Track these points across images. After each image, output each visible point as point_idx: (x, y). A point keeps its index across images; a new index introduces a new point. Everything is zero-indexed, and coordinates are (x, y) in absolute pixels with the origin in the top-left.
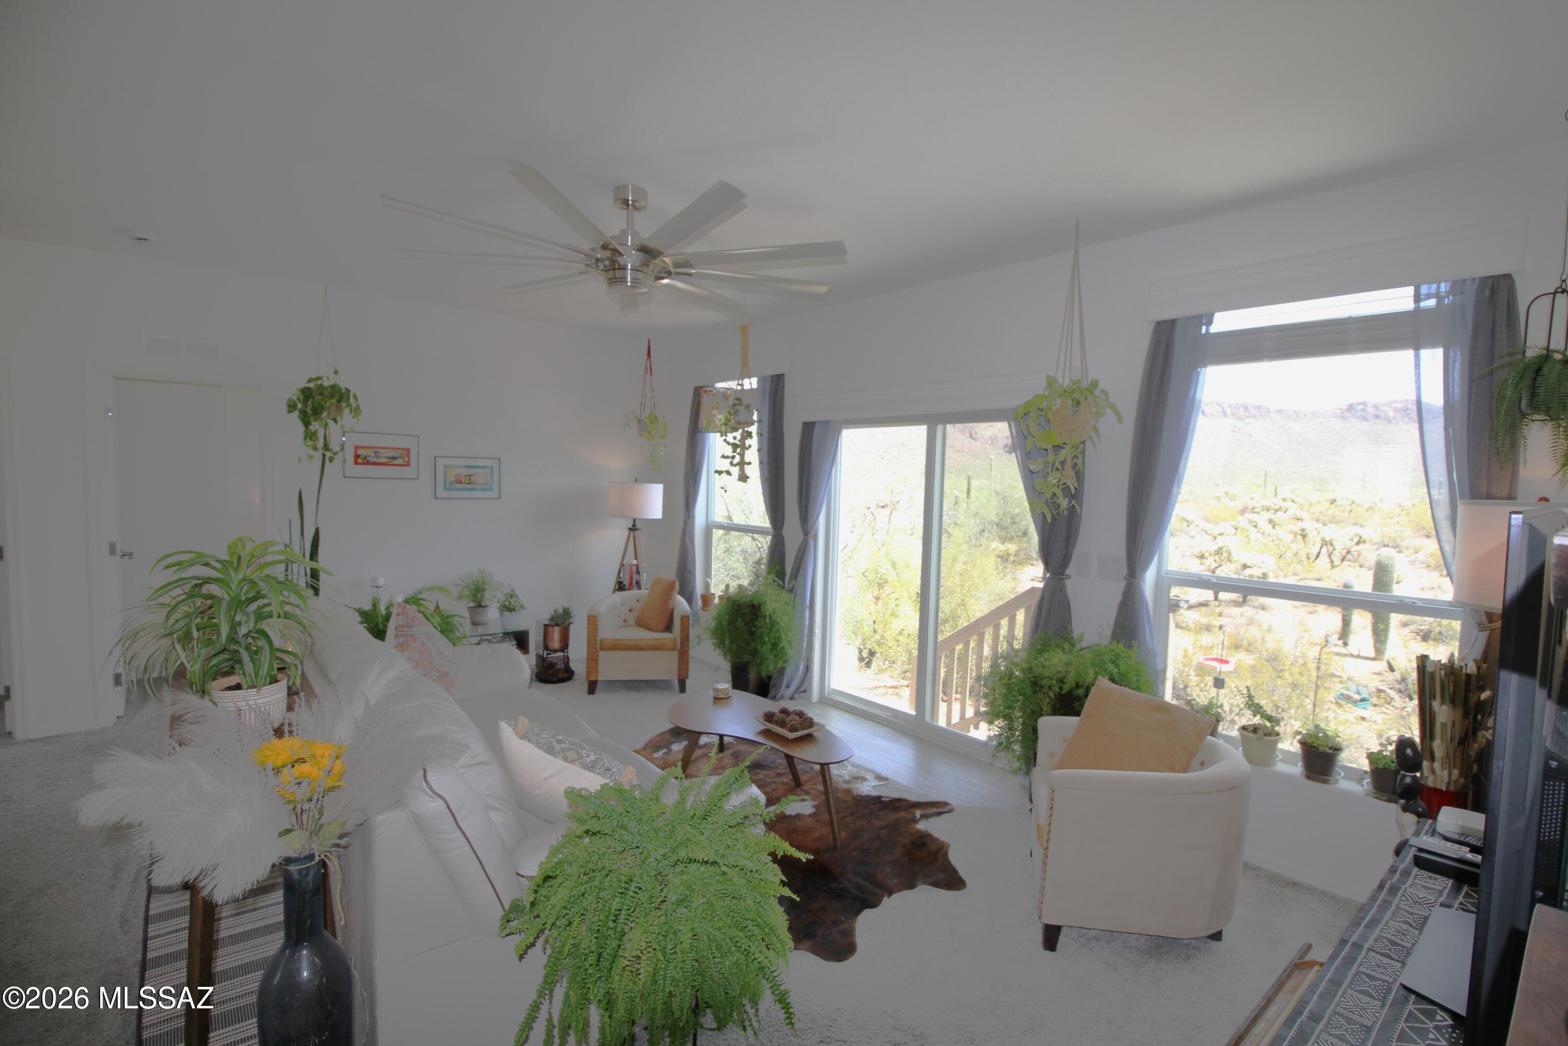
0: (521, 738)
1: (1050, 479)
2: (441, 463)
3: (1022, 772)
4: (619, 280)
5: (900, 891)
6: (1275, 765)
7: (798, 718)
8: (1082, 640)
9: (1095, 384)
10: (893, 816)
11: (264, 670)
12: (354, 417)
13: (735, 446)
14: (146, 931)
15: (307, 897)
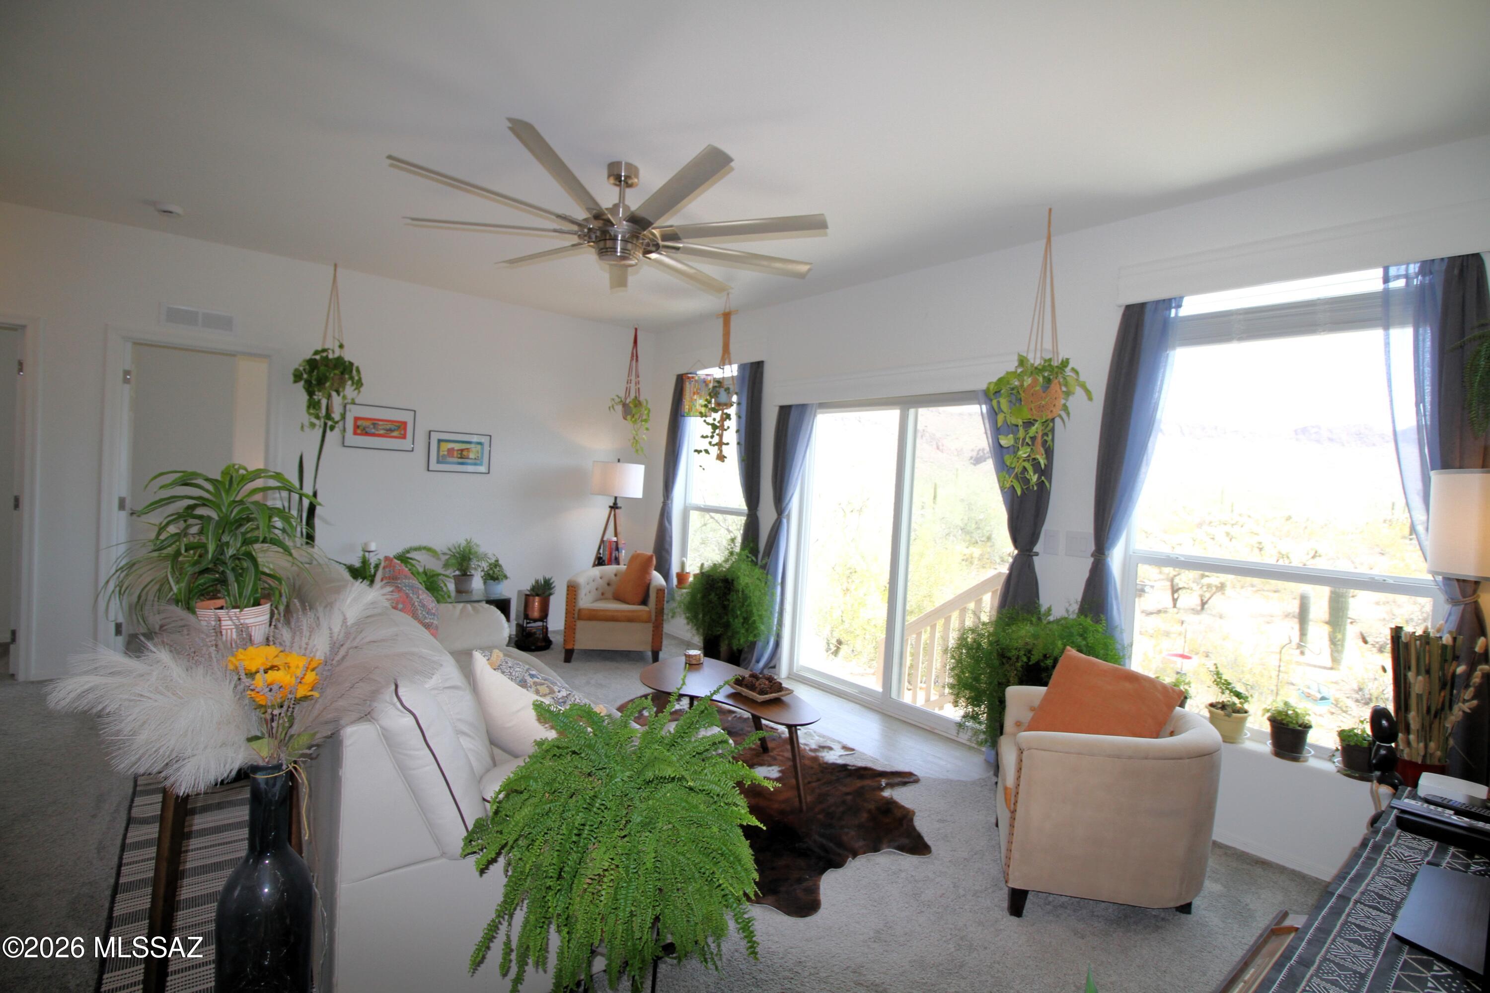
0: (495, 669)
1: (1020, 453)
2: (435, 437)
3: (988, 744)
4: (609, 250)
5: (864, 853)
6: (1243, 743)
7: (767, 682)
8: (1050, 615)
9: (1065, 363)
10: (859, 783)
11: (248, 591)
12: (355, 389)
13: (714, 427)
14: (121, 858)
15: (273, 808)
